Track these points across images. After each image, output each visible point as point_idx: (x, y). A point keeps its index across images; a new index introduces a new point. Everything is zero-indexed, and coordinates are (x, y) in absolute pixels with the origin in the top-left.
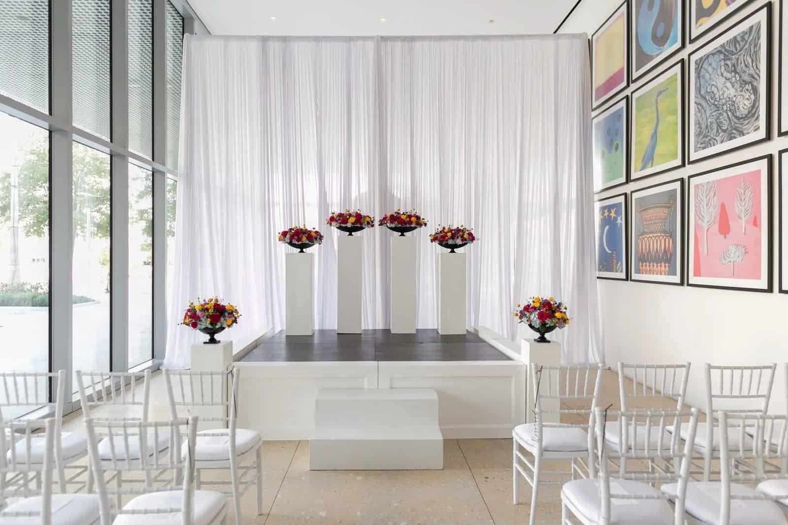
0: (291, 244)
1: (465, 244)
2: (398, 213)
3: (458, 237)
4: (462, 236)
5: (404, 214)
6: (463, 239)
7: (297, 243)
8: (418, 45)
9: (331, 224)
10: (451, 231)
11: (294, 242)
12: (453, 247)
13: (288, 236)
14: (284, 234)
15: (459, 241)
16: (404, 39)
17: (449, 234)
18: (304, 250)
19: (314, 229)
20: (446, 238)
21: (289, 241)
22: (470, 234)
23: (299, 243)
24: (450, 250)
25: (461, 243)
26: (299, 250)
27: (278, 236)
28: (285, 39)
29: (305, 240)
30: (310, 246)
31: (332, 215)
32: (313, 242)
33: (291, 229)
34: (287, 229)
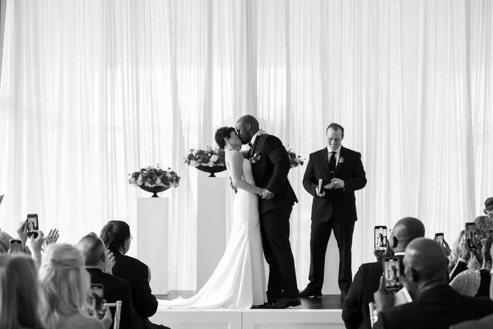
0: (143, 187)
7: (150, 186)
9: (189, 163)
11: (147, 184)
13: (140, 178)
14: (136, 176)
18: (158, 194)
19: (169, 168)
21: (141, 184)
23: (153, 186)
26: (153, 194)
27: (128, 177)
29: (159, 182)
30: (166, 189)
31: (190, 152)
32: (169, 185)
33: (143, 170)
34: (138, 170)
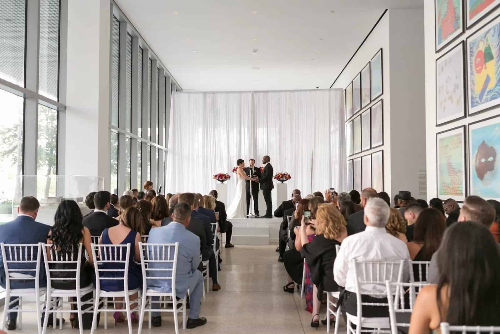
0: (218, 180)
1: (287, 180)
2: (261, 167)
3: (284, 177)
4: (286, 177)
5: (263, 167)
6: (286, 178)
8: (270, 94)
9: (234, 172)
10: (281, 174)
11: (220, 179)
12: (282, 181)
13: (217, 177)
14: (216, 176)
15: (284, 179)
16: (264, 92)
17: (281, 176)
18: (223, 182)
19: (227, 174)
20: (280, 177)
21: (217, 179)
22: (289, 176)
23: (222, 179)
24: (281, 182)
25: (285, 179)
26: (221, 182)
27: (213, 177)
28: (213, 93)
29: (224, 178)
30: (226, 180)
31: (234, 168)
32: (227, 179)
33: (218, 174)
34: (217, 174)
